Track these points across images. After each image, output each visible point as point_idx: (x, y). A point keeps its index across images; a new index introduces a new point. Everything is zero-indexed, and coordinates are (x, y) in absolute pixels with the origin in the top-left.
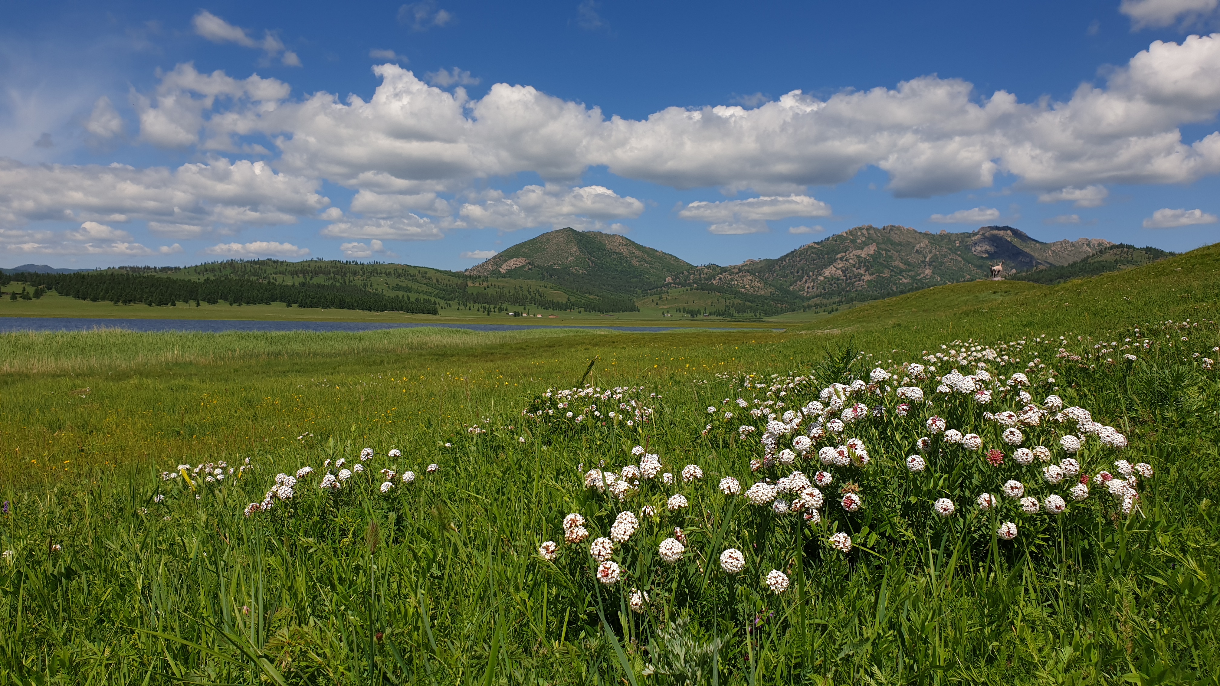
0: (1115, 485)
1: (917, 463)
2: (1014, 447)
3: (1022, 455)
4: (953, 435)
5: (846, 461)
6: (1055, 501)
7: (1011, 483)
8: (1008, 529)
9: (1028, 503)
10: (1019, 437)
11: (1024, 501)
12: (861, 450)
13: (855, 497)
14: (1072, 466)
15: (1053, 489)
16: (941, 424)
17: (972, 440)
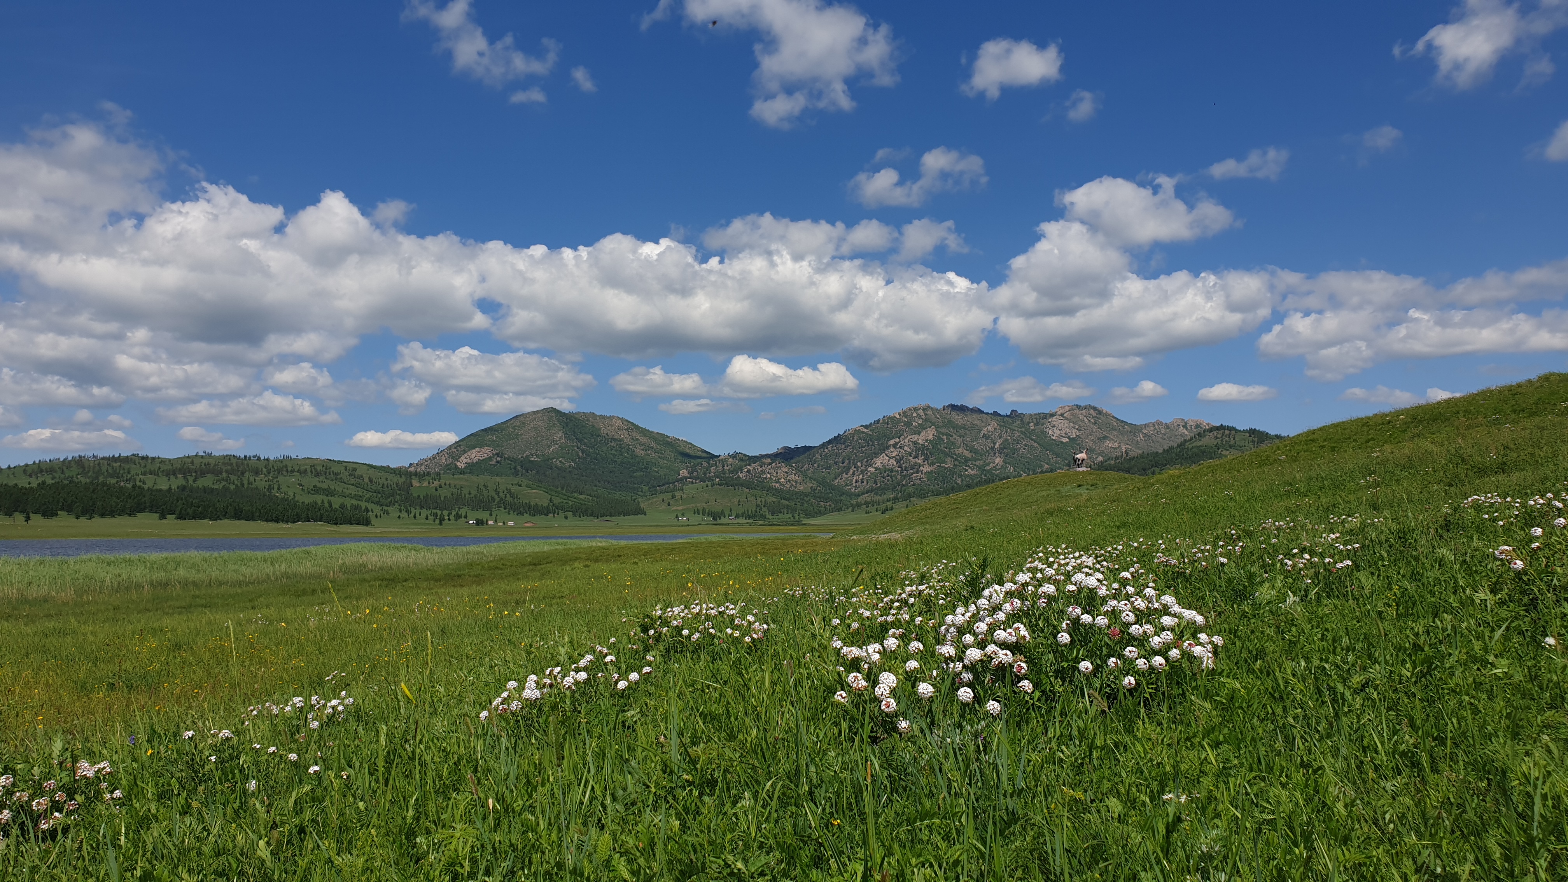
0: (1197, 650)
1: (1064, 638)
2: (1129, 625)
3: (1135, 629)
4: (1086, 618)
5: (1014, 639)
7: (1130, 648)
8: (1129, 680)
9: (1141, 663)
10: (1132, 618)
11: (1138, 661)
12: (1024, 632)
13: (1023, 665)
14: (1168, 636)
15: (1156, 653)
16: (1078, 610)
17: (1102, 621)
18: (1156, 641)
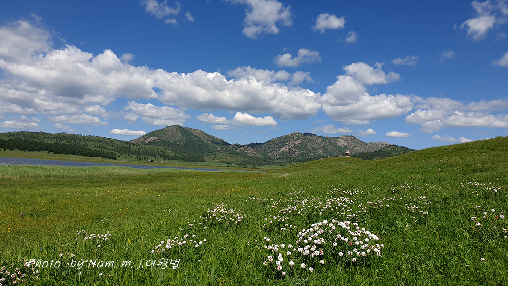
0: (376, 250)
1: (335, 244)
2: (355, 241)
3: (357, 243)
4: (343, 238)
5: (320, 243)
6: (363, 253)
7: (355, 249)
8: (354, 259)
10: (356, 239)
11: (357, 253)
12: (323, 241)
13: (322, 252)
14: (367, 246)
15: (363, 250)
16: (340, 236)
17: (347, 240)
18: (363, 247)
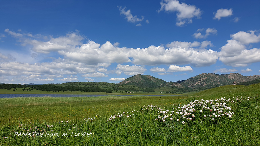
3: (215, 110)
4: (206, 108)
5: (192, 111)
6: (219, 116)
7: (213, 113)
8: (213, 119)
9: (216, 116)
13: (194, 116)
14: (221, 111)
16: (204, 106)
18: (219, 112)
